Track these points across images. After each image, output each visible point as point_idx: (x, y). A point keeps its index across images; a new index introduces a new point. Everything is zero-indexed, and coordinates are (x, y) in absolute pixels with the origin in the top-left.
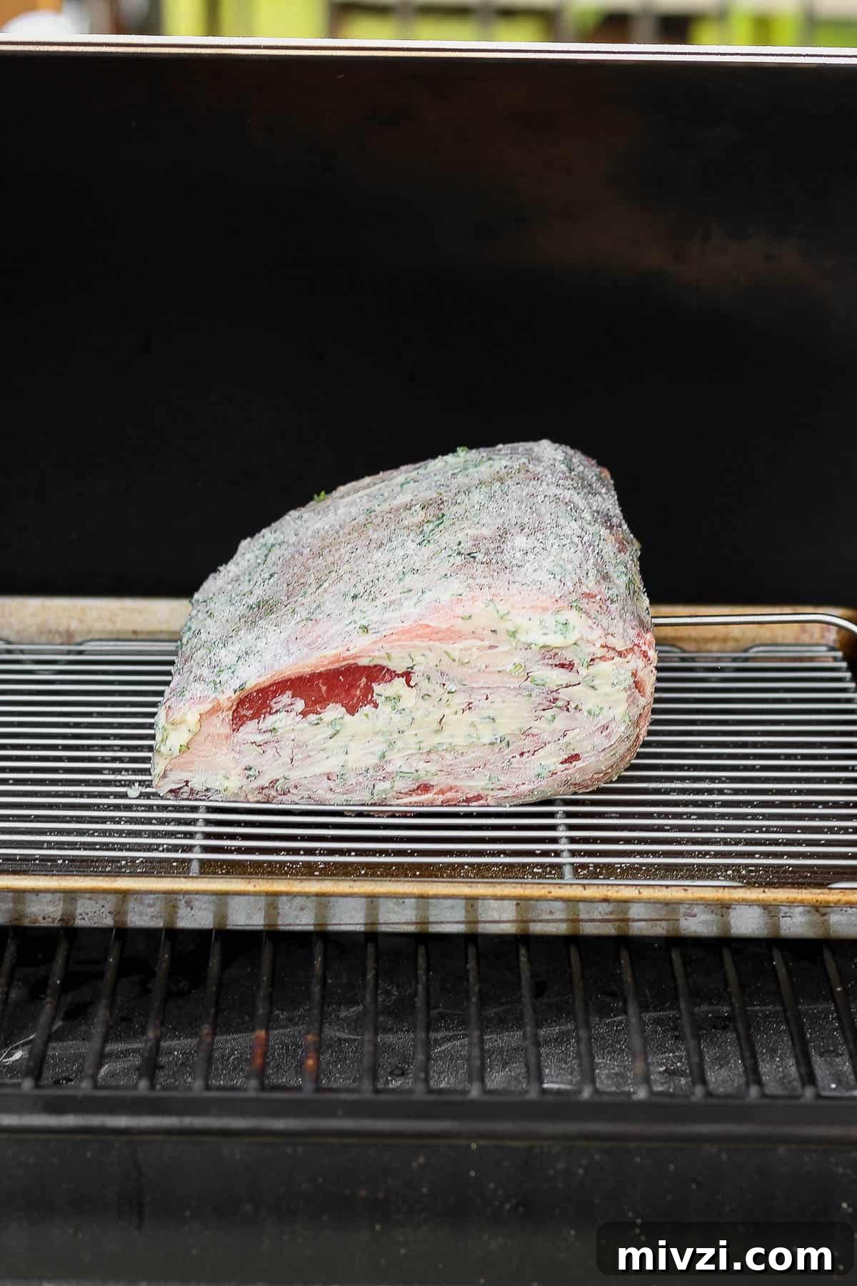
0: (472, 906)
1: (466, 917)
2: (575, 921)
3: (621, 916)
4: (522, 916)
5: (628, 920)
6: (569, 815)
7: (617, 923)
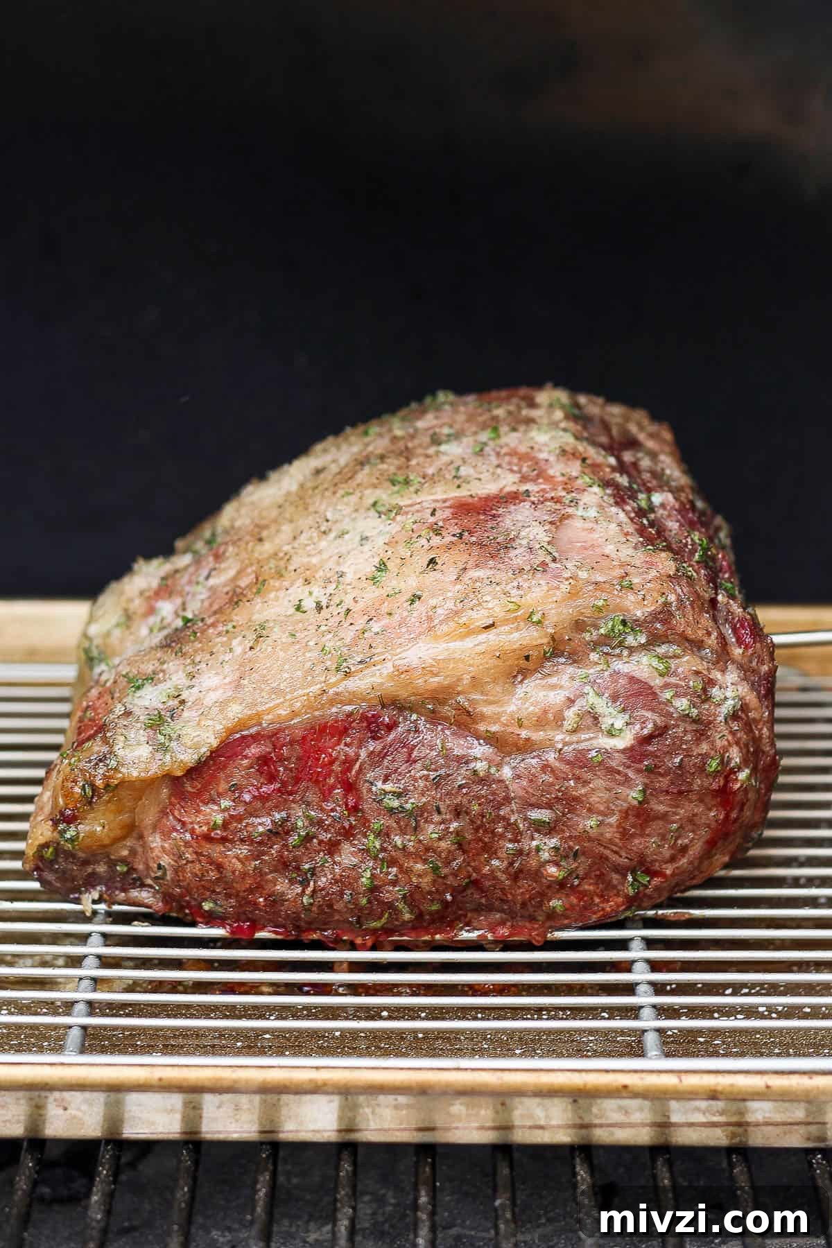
0: (503, 1104)
1: (494, 1121)
2: (664, 1125)
3: (734, 1119)
4: (581, 1118)
5: (748, 1124)
6: (651, 944)
7: (731, 1128)
